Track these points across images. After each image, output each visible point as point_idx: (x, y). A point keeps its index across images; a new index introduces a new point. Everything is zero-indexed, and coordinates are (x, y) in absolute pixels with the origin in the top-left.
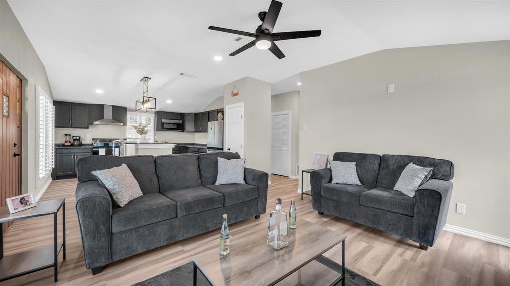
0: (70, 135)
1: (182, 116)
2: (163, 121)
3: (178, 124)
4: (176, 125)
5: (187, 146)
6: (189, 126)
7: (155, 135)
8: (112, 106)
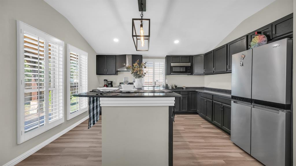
0: (107, 80)
1: (190, 58)
2: (172, 64)
3: (186, 67)
4: (185, 68)
5: (197, 90)
6: (198, 68)
7: (166, 79)
8: (132, 55)
